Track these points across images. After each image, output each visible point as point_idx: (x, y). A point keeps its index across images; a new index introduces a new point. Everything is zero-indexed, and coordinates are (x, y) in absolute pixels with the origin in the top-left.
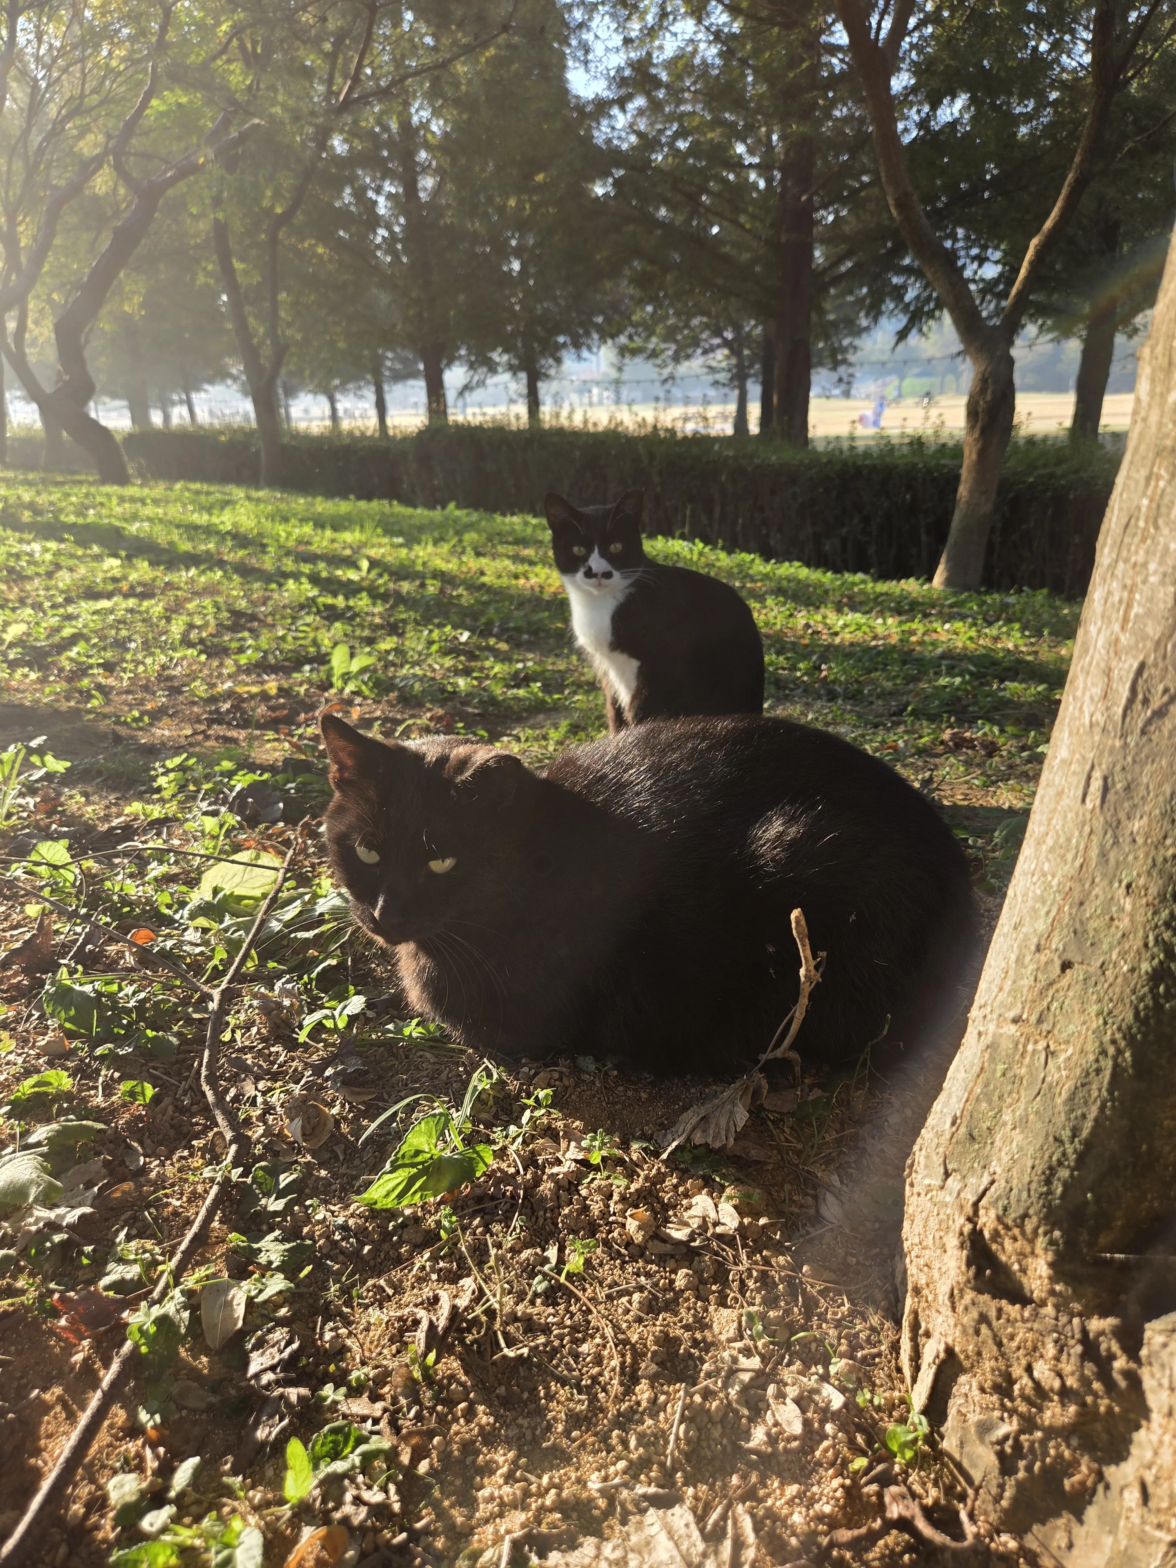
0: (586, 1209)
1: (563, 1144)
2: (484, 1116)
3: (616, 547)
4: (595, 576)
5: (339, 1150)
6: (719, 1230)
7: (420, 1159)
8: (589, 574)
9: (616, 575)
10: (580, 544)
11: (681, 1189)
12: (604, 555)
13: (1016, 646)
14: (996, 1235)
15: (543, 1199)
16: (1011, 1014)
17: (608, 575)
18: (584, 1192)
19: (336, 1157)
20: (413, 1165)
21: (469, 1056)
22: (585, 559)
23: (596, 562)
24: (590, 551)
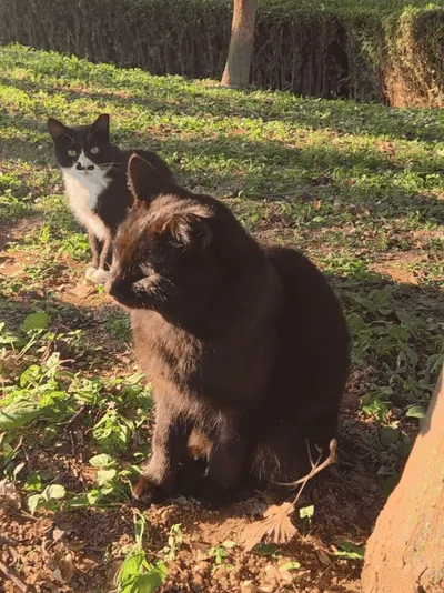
0: (219, 586)
1: (193, 551)
2: (149, 544)
3: (95, 150)
4: (83, 168)
5: (81, 579)
6: (284, 583)
7: (132, 579)
8: (79, 167)
9: (96, 167)
10: (73, 149)
11: (257, 564)
12: (88, 155)
13: (283, 138)
14: (428, 587)
15: (198, 586)
16: (433, 504)
17: (91, 168)
18: (215, 577)
19: (81, 584)
20: (130, 583)
21: (124, 509)
22: (76, 158)
23: (83, 160)
24: (79, 153)
